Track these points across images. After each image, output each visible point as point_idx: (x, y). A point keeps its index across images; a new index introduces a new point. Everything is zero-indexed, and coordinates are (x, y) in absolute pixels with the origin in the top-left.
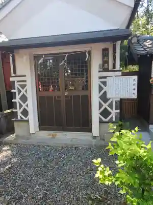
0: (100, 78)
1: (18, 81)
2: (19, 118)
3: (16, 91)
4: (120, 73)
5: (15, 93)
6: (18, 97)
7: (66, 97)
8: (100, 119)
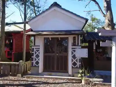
0: (72, 48)
1: (36, 48)
2: (34, 65)
3: (34, 52)
4: (80, 47)
5: (33, 53)
6: (35, 55)
7: (57, 56)
8: (72, 66)
